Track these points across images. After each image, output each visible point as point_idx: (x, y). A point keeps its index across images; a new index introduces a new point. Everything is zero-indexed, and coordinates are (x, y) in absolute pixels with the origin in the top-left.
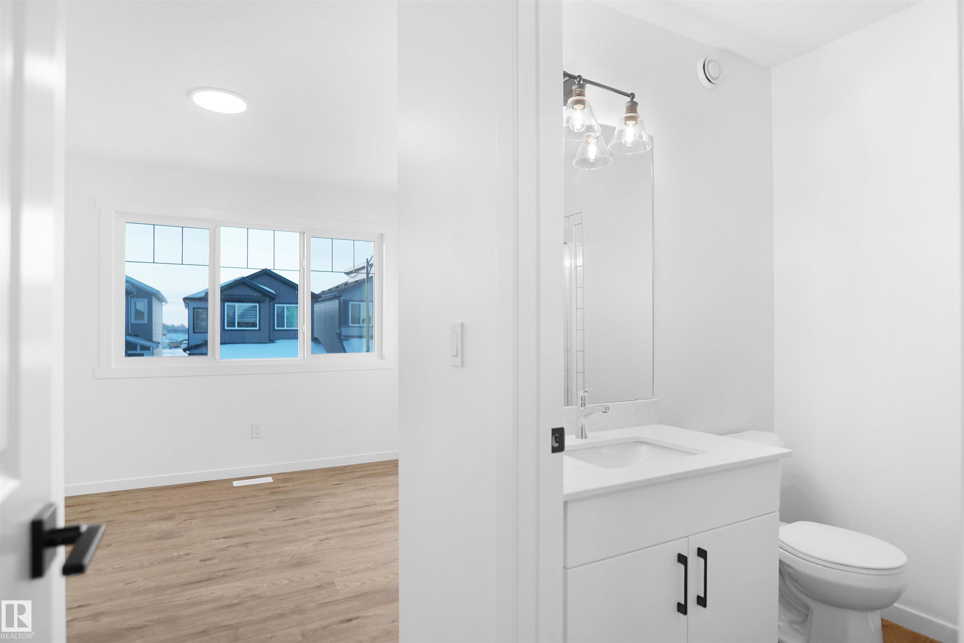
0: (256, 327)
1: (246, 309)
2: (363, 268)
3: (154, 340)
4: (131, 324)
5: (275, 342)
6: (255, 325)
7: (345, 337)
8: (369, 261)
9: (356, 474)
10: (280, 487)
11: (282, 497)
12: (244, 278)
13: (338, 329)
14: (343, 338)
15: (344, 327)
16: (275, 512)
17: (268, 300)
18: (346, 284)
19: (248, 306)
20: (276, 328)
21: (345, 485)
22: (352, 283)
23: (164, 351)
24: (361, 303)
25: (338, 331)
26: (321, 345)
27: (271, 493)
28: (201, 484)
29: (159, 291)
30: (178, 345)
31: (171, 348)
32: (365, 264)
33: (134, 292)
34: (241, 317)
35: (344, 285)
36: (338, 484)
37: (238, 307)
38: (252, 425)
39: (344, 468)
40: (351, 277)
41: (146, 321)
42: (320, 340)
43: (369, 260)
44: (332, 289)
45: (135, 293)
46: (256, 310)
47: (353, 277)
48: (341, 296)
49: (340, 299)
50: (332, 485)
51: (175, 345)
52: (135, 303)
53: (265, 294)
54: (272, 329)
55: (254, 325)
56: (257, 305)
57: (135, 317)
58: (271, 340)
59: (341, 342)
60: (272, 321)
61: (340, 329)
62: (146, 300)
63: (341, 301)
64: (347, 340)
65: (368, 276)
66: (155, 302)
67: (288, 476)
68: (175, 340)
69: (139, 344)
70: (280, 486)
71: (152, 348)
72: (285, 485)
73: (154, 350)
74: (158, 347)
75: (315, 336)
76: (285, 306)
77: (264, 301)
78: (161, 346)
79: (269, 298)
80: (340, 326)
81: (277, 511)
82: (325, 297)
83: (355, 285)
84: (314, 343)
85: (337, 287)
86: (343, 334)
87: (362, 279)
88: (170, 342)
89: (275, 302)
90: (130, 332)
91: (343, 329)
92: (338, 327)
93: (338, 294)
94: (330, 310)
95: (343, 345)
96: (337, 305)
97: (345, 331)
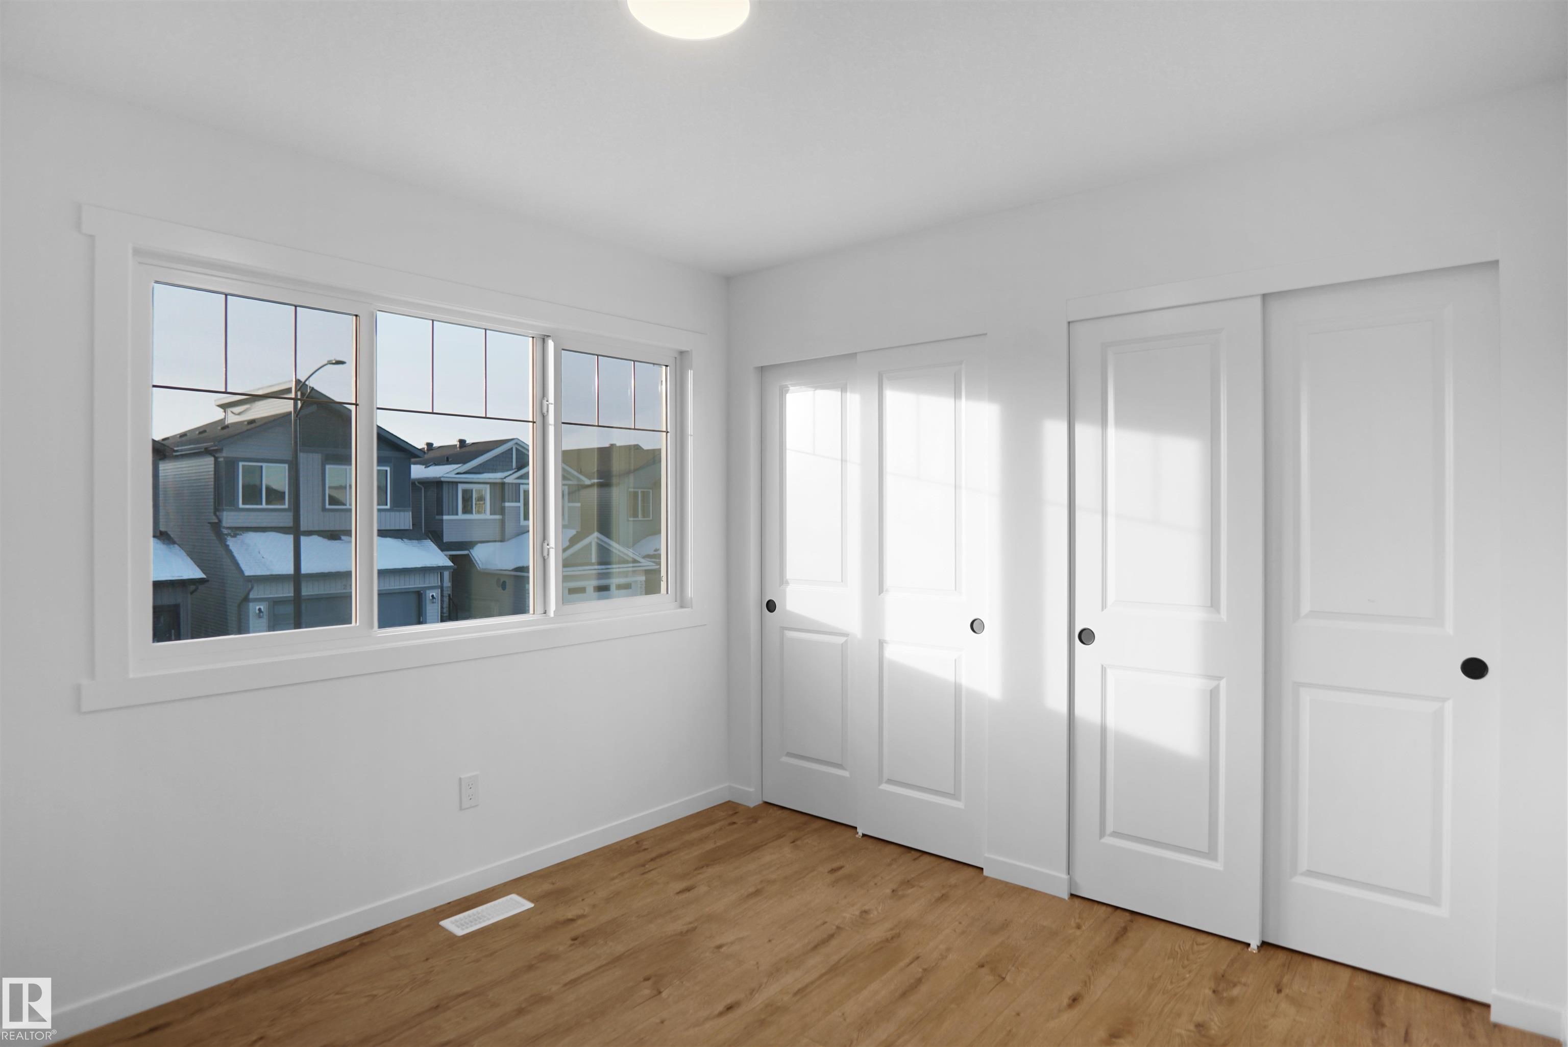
7: (230, 531)
9: (687, 857)
10: (572, 921)
11: (616, 948)
13: (212, 514)
14: (225, 531)
15: (229, 511)
18: (223, 426)
22: (240, 423)
24: (264, 465)
25: (214, 517)
26: (176, 546)
27: (578, 942)
35: (217, 427)
38: (460, 779)
40: (233, 412)
42: (172, 536)
47: (239, 414)
48: (221, 450)
49: (217, 455)
50: (679, 894)
59: (221, 538)
61: (218, 513)
63: (222, 460)
64: (235, 536)
70: (569, 917)
72: (575, 911)
75: (162, 529)
80: (217, 509)
81: (665, 992)
82: (182, 451)
83: (247, 429)
84: (158, 541)
85: (200, 430)
86: (224, 525)
91: (225, 513)
92: (212, 511)
93: (215, 446)
94: (194, 478)
95: (228, 546)
96: (211, 468)
97: (229, 519)
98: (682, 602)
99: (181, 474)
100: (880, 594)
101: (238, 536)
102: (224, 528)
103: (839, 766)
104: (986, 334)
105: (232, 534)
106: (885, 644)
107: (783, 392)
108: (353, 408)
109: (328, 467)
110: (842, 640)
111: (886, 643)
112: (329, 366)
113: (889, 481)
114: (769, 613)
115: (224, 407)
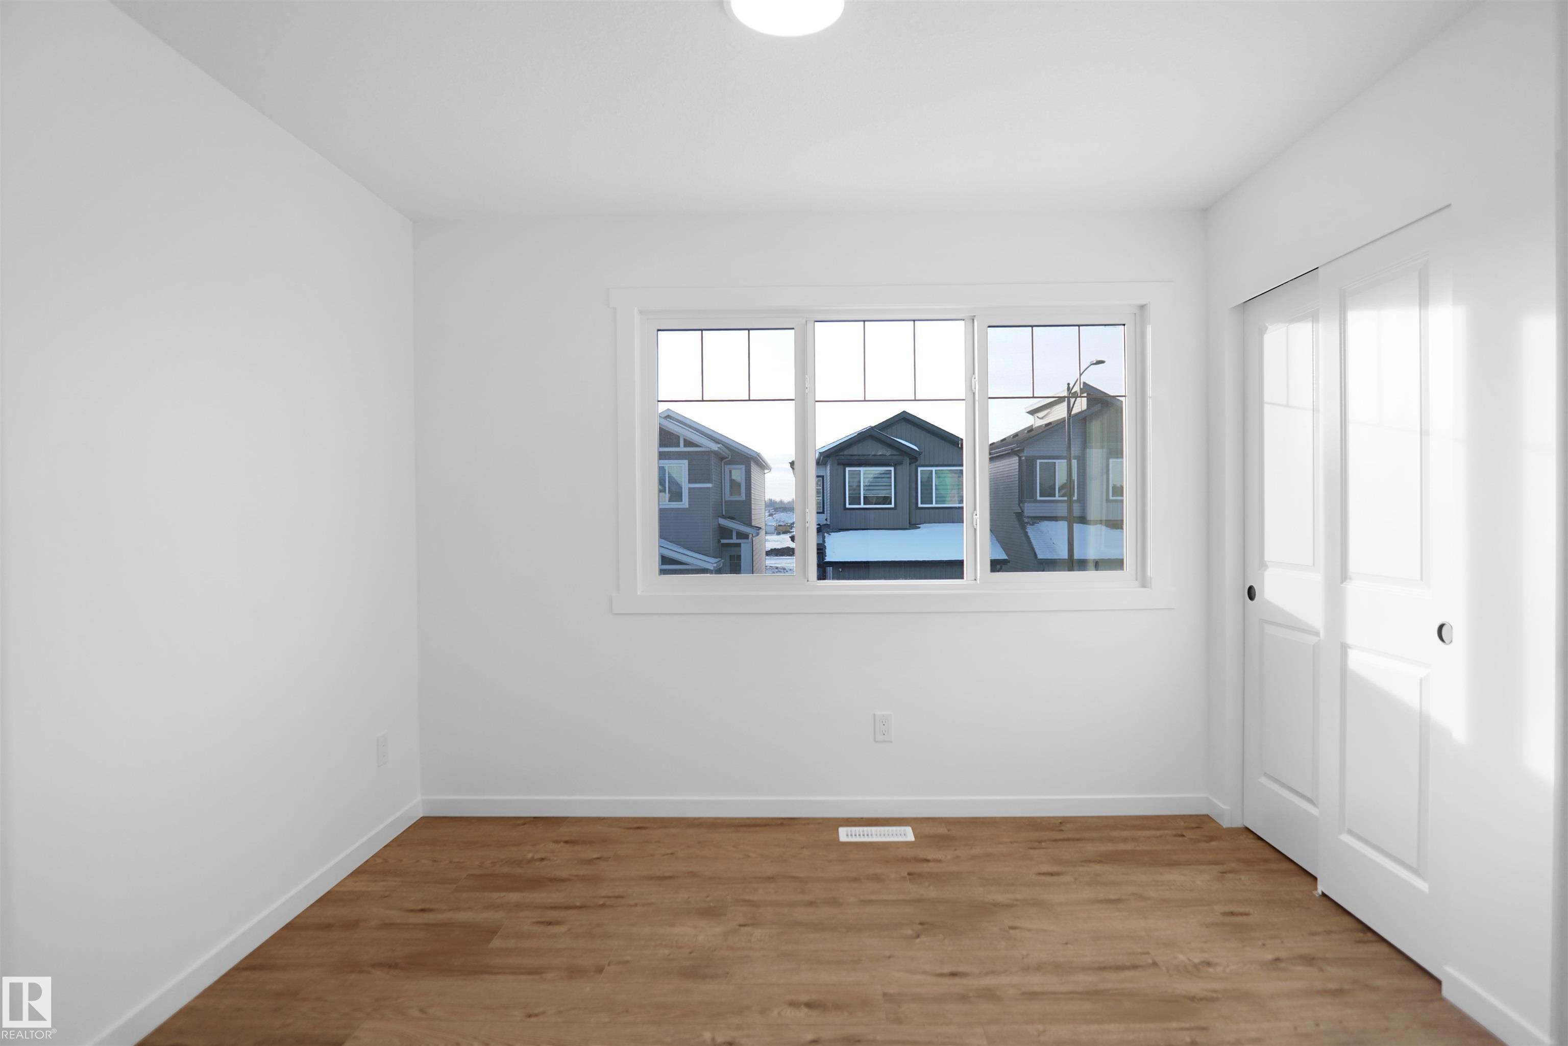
0: (890, 503)
1: (876, 476)
2: (1060, 400)
3: (753, 524)
4: (726, 502)
5: (919, 528)
6: (889, 501)
7: (1029, 520)
8: (1071, 388)
9: (1091, 849)
10: (927, 861)
11: (932, 892)
12: (872, 428)
13: (1017, 506)
14: (1026, 520)
15: (1029, 502)
16: (918, 941)
17: (907, 460)
18: (1030, 429)
19: (878, 472)
20: (920, 505)
21: (1068, 878)
22: (1041, 426)
23: (768, 537)
24: (1057, 461)
25: (1019, 508)
27: (911, 877)
28: (782, 824)
29: (759, 453)
30: (788, 528)
31: (779, 534)
32: (1065, 394)
33: (727, 456)
34: (868, 488)
35: (1026, 431)
36: (1052, 874)
37: (864, 474)
38: (875, 715)
39: (1061, 823)
40: (1038, 417)
41: (743, 497)
43: (1071, 386)
44: (1007, 439)
45: (730, 456)
46: (891, 478)
47: (1042, 418)
48: (1022, 450)
49: (1021, 455)
50: (1040, 874)
51: (784, 529)
52: (730, 472)
53: (903, 452)
54: (914, 506)
55: (887, 500)
56: (892, 469)
57: (730, 491)
58: (912, 525)
59: (1023, 526)
60: (914, 494)
61: (1021, 505)
62: (743, 467)
63: (1023, 458)
64: (1033, 524)
65: (1071, 412)
66: (754, 469)
67: (942, 830)
68: (783, 522)
69: (735, 529)
70: (929, 857)
71: (751, 536)
72: (939, 855)
73: (754, 539)
74: (758, 534)
76: (934, 469)
77: (901, 463)
78: (762, 532)
79: (910, 459)
80: (1021, 501)
81: (923, 939)
83: (1045, 431)
85: (1016, 435)
86: (1026, 514)
87: (1062, 419)
88: (777, 524)
89: (917, 463)
90: (724, 513)
91: (1026, 505)
92: (1017, 502)
93: (1018, 447)
94: (1006, 475)
95: (1027, 532)
96: (1016, 466)
97: (1030, 509)
98: (1144, 582)
99: (997, 472)
100: (1342, 583)
101: (1036, 524)
102: (1025, 517)
103: (1310, 801)
104: (1449, 206)
105: (1031, 523)
106: (1349, 650)
107: (1262, 331)
108: (1123, 399)
109: (1111, 461)
110: (1315, 639)
111: (1350, 648)
112: (1092, 366)
113: (1352, 429)
114: (1249, 600)
115: (1032, 412)
